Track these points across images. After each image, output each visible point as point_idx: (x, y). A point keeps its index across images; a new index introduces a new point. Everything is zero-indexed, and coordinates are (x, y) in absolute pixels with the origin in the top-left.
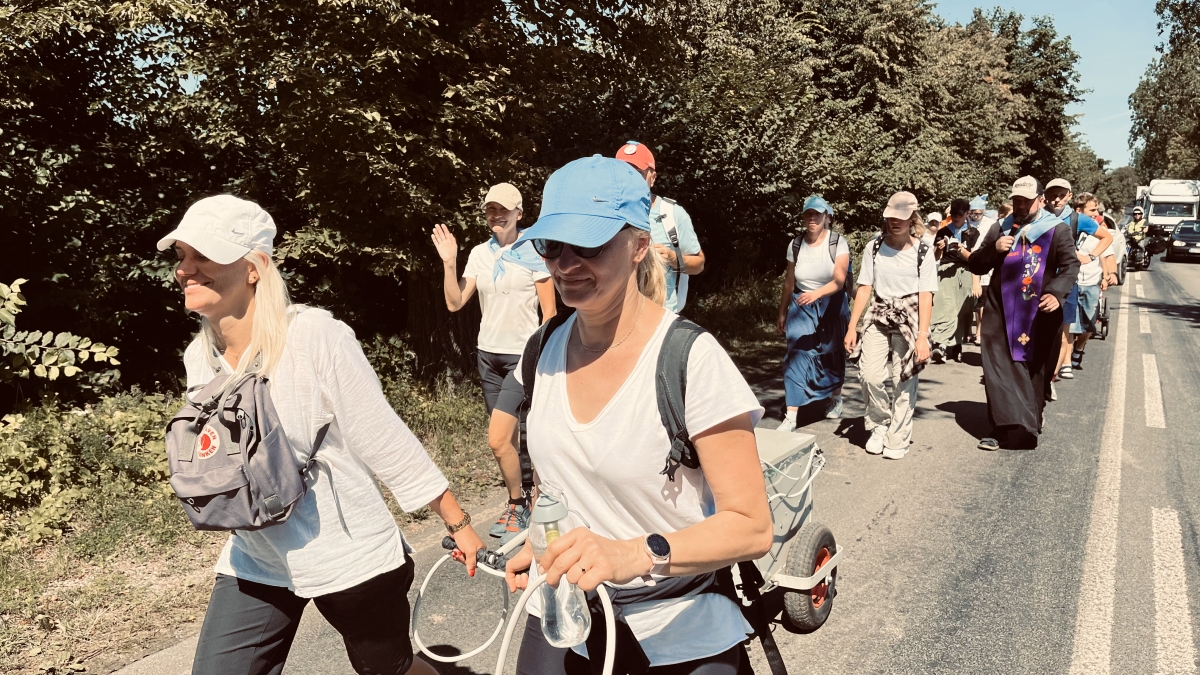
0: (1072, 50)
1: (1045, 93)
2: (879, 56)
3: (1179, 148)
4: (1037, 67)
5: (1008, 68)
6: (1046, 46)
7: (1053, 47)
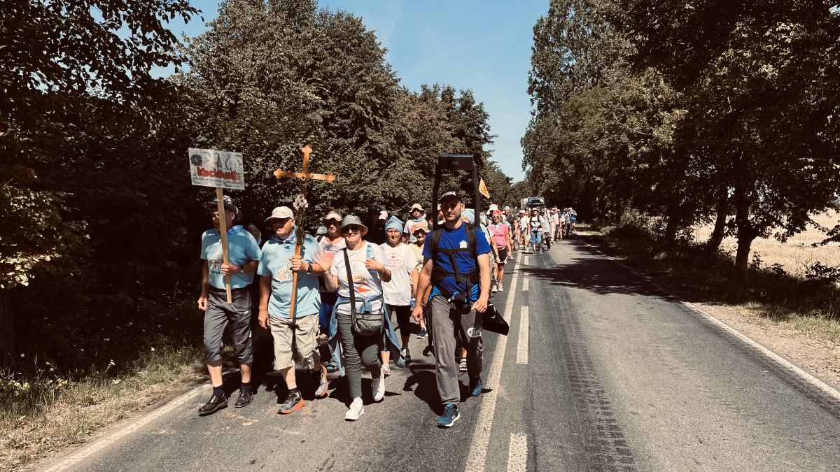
0: (484, 111)
1: (471, 137)
2: (366, 110)
3: (548, 170)
4: (465, 121)
5: (449, 121)
6: (469, 109)
7: (474, 109)
